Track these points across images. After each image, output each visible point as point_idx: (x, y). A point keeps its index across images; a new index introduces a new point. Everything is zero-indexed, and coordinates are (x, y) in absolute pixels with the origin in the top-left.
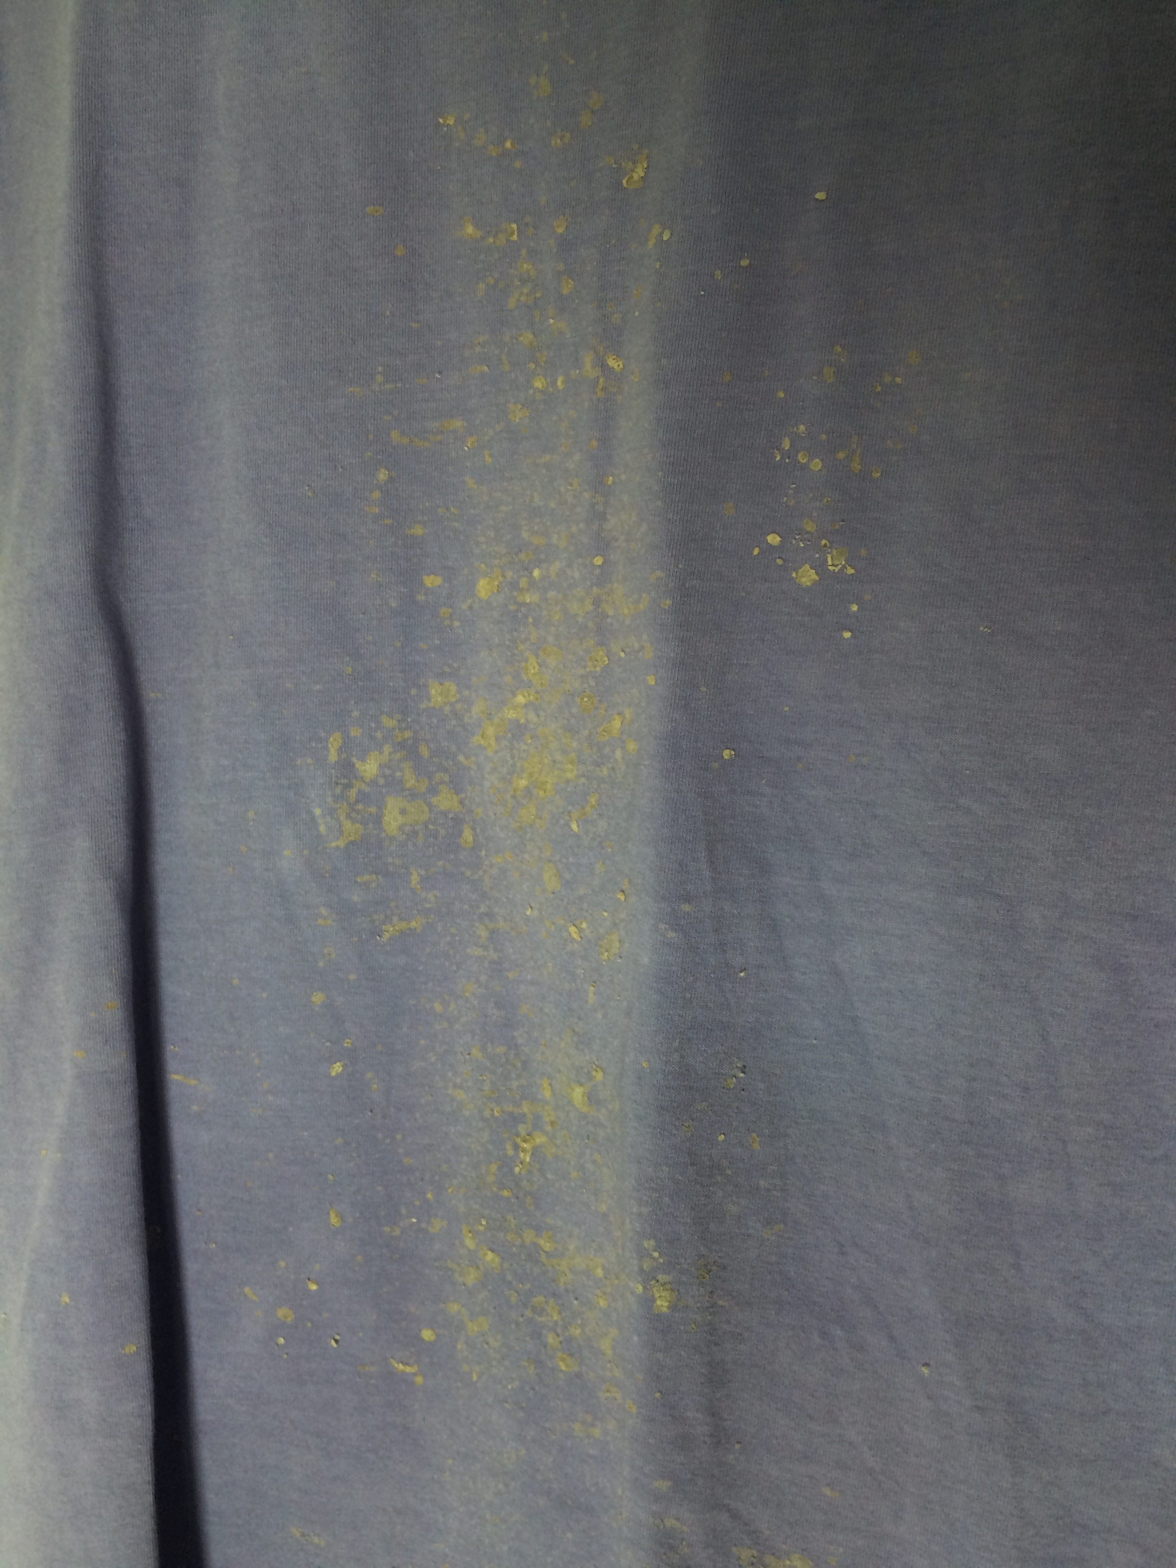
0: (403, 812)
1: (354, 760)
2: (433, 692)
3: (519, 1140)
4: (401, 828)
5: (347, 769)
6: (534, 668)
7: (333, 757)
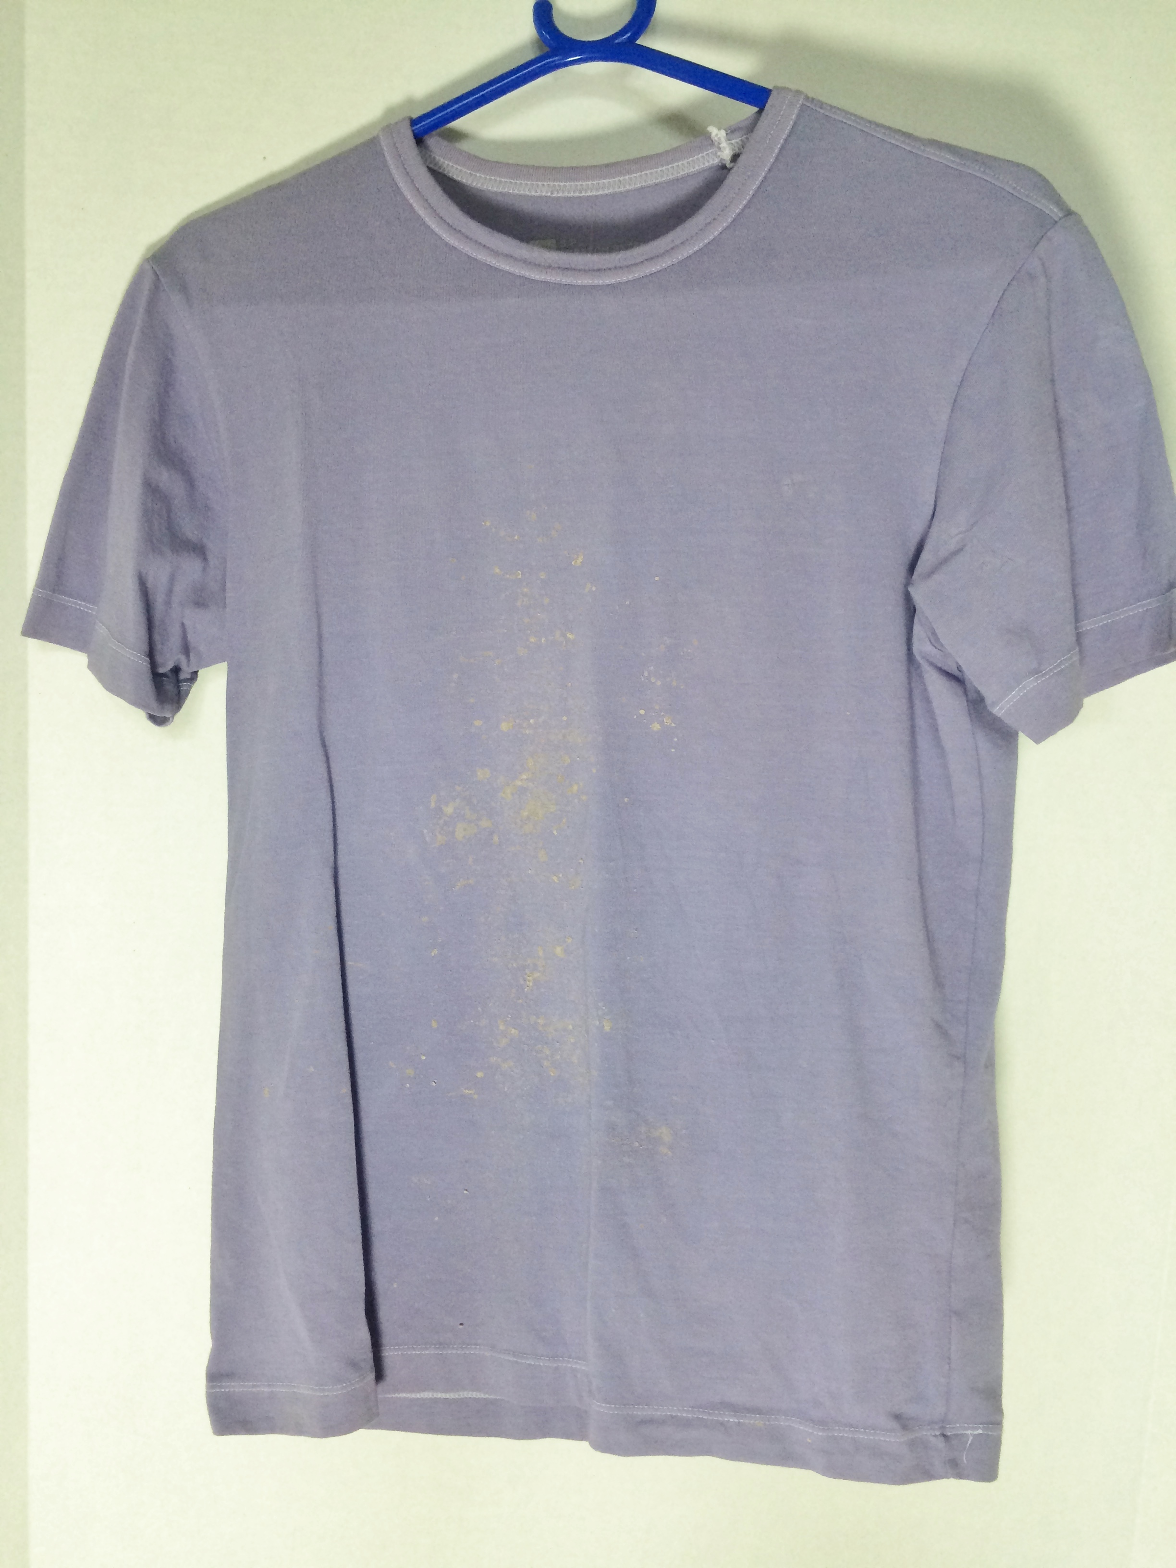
0: (465, 830)
1: (442, 806)
2: (479, 774)
3: (526, 976)
4: (464, 837)
5: (438, 810)
6: (531, 763)
7: (433, 805)
